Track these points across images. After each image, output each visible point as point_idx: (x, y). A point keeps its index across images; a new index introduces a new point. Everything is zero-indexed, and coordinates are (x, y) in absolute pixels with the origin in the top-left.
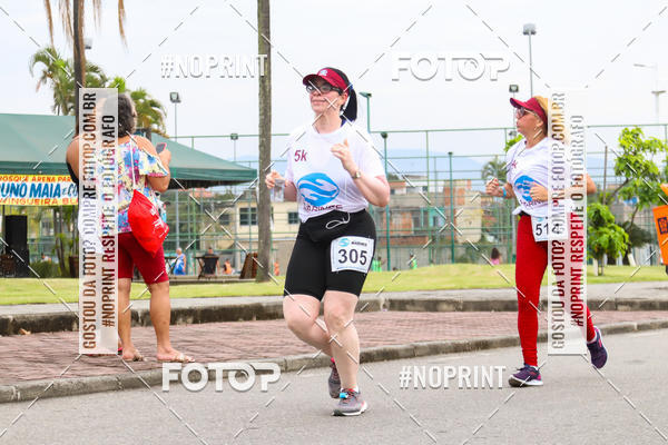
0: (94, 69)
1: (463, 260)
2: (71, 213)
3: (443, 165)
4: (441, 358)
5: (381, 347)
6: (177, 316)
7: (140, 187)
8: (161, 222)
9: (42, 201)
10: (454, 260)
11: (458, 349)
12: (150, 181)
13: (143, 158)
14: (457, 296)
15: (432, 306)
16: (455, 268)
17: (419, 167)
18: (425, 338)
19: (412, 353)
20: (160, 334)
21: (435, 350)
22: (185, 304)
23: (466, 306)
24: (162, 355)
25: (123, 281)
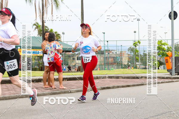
0: (46, 27)
1: (124, 68)
2: (42, 57)
3: (120, 48)
4: (119, 89)
5: (107, 86)
6: (64, 79)
7: (56, 52)
8: (61, 59)
9: (35, 55)
10: (122, 68)
11: (123, 87)
12: (58, 51)
13: (57, 46)
14: (123, 75)
15: (118, 78)
16: (122, 70)
18: (116, 84)
19: (113, 87)
20: (60, 83)
21: (118, 87)
22: (65, 77)
23: (125, 78)
24: (61, 88)
25: (53, 72)
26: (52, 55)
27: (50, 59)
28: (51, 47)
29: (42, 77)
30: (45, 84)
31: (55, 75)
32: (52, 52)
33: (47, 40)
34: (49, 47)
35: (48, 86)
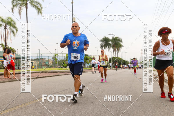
0: (7, 46)
1: (50, 67)
2: (3, 62)
3: (48, 57)
5: (40, 76)
6: (16, 74)
7: (12, 59)
8: (14, 63)
10: (49, 67)
11: (48, 77)
13: (12, 56)
14: (49, 71)
15: (46, 72)
16: (48, 68)
17: (45, 58)
18: (45, 76)
19: (43, 77)
21: (46, 77)
22: (17, 72)
23: (49, 72)
24: (14, 78)
25: (9, 70)
26: (10, 61)
27: (8, 63)
28: (9, 57)
29: (3, 73)
30: (5, 76)
31: (11, 71)
32: (9, 59)
33: (6, 53)
34: (8, 57)
35: (7, 77)
